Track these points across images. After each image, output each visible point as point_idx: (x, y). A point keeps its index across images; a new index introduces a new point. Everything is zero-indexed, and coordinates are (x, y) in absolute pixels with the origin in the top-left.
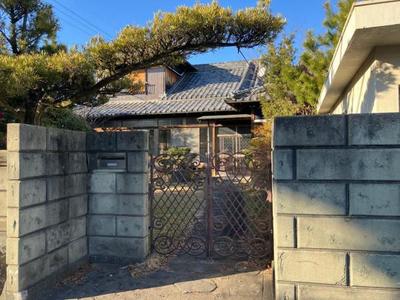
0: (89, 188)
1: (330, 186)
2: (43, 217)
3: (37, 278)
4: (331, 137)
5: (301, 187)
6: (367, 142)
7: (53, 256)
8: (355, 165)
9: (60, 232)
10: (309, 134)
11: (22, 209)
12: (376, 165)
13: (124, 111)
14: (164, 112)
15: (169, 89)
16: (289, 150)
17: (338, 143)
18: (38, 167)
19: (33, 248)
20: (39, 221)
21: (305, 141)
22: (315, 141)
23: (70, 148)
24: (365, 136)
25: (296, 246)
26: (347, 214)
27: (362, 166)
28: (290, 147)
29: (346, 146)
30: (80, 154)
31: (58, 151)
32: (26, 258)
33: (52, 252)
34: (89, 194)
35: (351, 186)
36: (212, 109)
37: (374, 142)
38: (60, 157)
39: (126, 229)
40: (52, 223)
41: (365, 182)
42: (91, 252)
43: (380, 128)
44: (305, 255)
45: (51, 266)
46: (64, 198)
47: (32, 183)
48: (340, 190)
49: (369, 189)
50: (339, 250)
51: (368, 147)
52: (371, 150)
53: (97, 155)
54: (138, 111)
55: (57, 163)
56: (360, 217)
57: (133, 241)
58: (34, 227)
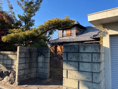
0: (37, 61)
1: (75, 63)
2: (24, 66)
3: (22, 79)
4: (75, 50)
5: (69, 62)
6: (83, 51)
7: (27, 75)
8: (80, 57)
9: (29, 70)
10: (70, 50)
11: (19, 64)
12: (85, 58)
13: (64, 41)
14: (74, 41)
15: (77, 34)
16: (66, 53)
17: (76, 52)
18: (23, 55)
19: (21, 73)
20: (23, 67)
21: (69, 51)
22: (71, 51)
23: (32, 51)
24: (83, 50)
25: (67, 78)
26: (79, 70)
27: (82, 58)
28: (66, 52)
29: (79, 52)
30: (35, 53)
31: (29, 52)
32: (19, 75)
33: (26, 74)
34: (37, 62)
35: (80, 63)
36: (88, 40)
37: (85, 52)
38: (29, 54)
39: (44, 71)
40: (26, 68)
41: (83, 62)
42: (38, 76)
43: (86, 48)
44: (69, 80)
45: (26, 77)
46: (30, 63)
47: (22, 59)
48: (77, 64)
49: (84, 64)
50: (77, 79)
51: (84, 53)
52: (84, 54)
53: (39, 53)
54: (68, 41)
55: (28, 55)
56: (82, 71)
57: (46, 74)
58: (22, 68)
